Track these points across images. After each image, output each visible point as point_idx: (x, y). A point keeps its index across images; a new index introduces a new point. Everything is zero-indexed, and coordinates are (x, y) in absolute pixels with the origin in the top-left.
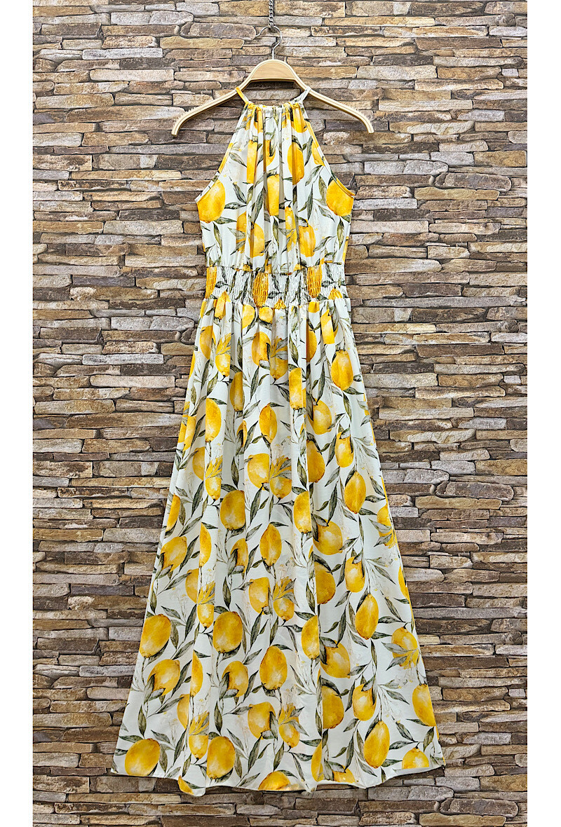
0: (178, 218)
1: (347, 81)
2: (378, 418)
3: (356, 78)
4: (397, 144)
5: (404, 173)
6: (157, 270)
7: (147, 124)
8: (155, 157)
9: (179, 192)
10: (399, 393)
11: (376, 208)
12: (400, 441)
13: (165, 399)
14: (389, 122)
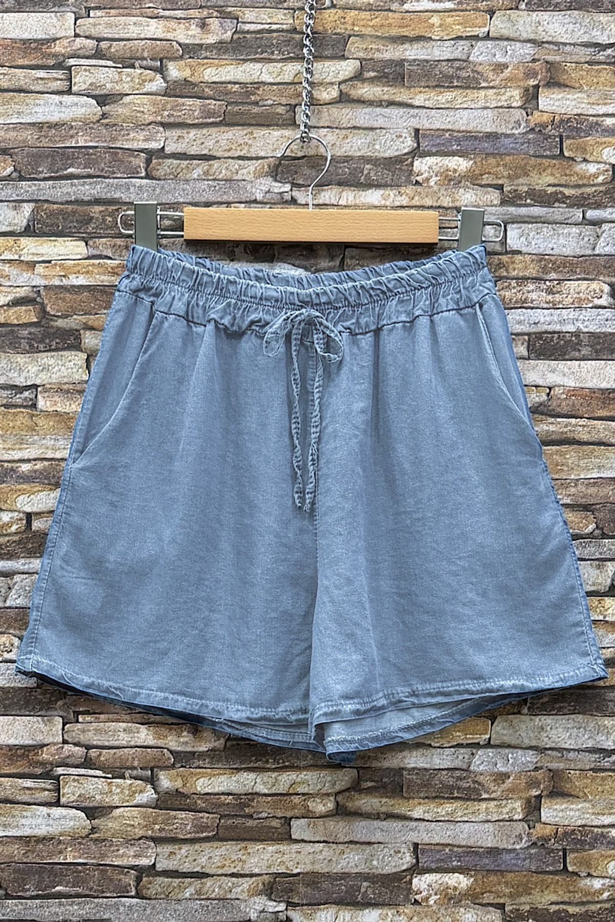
0: (77, 346)
1: (467, 43)
2: (539, 820)
3: (487, 37)
4: (579, 186)
5: (597, 252)
6: (25, 467)
7: (12, 134)
8: (27, 209)
9: (81, 285)
10: (589, 760)
11: (533, 329)
12: (589, 875)
13: (39, 771)
14: (561, 137)
